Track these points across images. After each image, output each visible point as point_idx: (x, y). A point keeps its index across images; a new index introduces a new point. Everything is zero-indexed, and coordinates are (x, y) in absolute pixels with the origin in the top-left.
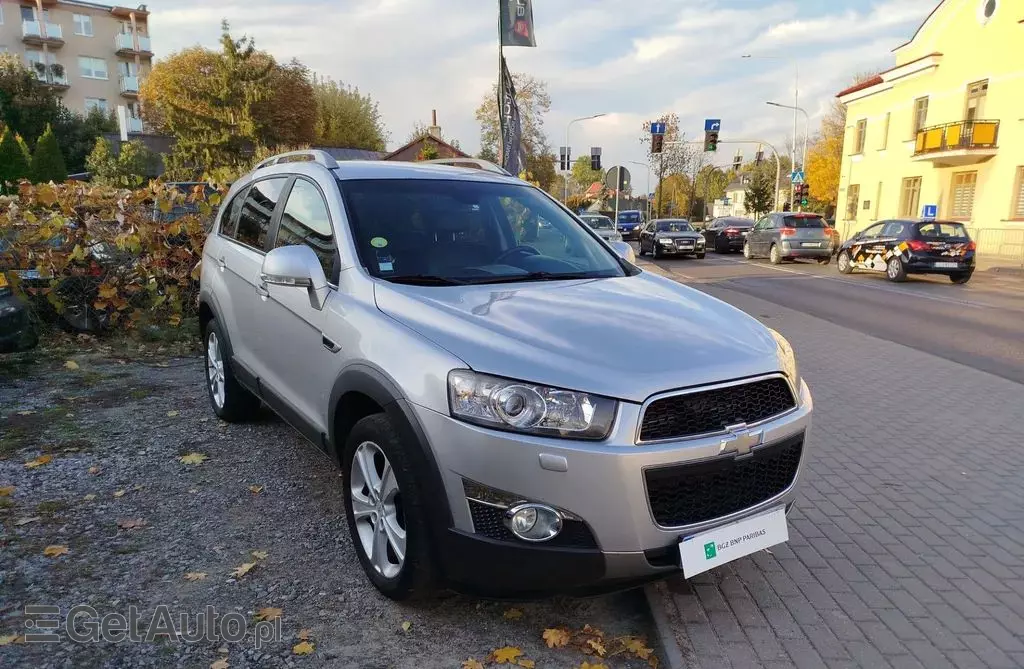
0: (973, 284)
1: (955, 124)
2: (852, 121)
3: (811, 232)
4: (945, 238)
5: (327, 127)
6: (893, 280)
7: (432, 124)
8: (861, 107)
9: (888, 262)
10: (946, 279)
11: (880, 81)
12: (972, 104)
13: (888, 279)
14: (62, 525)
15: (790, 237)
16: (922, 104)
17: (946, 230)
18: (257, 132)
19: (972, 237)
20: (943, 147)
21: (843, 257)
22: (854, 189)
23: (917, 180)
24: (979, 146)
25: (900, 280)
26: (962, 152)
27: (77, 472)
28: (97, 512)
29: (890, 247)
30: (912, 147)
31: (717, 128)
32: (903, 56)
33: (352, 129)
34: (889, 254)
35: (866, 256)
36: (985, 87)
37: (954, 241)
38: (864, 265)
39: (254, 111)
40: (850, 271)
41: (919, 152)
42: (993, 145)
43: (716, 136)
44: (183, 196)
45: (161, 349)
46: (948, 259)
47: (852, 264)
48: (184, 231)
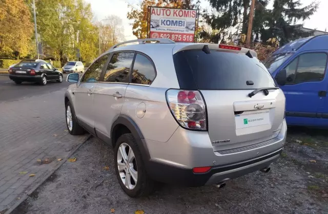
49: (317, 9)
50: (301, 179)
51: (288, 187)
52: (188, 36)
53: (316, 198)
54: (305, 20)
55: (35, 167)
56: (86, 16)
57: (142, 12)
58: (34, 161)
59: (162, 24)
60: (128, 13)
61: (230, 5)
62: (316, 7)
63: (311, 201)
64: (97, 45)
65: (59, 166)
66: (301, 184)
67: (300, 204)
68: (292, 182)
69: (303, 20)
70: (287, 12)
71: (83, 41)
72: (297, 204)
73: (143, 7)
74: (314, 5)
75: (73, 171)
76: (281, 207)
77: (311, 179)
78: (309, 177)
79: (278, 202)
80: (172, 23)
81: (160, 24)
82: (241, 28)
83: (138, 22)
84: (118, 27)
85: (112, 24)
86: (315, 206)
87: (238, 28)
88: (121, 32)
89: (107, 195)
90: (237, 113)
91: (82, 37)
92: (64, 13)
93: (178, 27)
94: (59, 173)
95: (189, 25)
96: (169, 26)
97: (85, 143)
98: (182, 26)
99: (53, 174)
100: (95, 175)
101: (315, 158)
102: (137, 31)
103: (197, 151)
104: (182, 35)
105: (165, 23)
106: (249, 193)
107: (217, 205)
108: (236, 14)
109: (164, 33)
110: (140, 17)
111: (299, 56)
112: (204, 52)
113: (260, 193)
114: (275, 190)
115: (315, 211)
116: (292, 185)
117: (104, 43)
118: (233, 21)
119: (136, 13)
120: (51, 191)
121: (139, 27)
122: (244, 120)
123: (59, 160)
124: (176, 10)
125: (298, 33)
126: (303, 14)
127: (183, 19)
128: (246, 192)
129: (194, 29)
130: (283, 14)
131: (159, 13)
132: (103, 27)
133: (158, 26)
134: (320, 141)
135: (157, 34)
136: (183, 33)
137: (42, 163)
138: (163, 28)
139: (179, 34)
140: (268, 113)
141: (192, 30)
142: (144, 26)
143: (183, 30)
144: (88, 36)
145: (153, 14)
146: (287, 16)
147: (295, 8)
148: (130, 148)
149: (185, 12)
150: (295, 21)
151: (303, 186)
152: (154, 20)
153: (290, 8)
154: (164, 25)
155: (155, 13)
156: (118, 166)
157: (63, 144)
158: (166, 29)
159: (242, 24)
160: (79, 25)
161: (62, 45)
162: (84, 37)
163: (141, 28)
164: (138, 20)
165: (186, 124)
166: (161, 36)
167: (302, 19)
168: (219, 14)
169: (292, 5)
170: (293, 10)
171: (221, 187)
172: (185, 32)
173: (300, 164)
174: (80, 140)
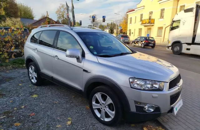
0: (155, 48)
1: (148, 19)
2: (129, 17)
3: (126, 38)
4: (150, 40)
5: (21, 13)
6: (142, 48)
7: (47, 14)
8: (131, 15)
9: (141, 44)
10: (151, 47)
11: (134, 10)
12: (150, 16)
13: (142, 47)
14: (13, 117)
15: (123, 39)
16: (142, 15)
17: (150, 39)
18: (6, 14)
19: (155, 40)
20: (145, 23)
21: (133, 43)
22: (130, 30)
23: (141, 29)
24: (151, 23)
25: (144, 48)
26: (149, 24)
27: (7, 102)
28: (20, 112)
29: (142, 42)
30: (140, 23)
31: (105, 18)
32: (138, 6)
33: (27, 14)
34: (142, 43)
35: (138, 43)
36: (152, 13)
37: (152, 41)
38: (137, 45)
39: (4, 9)
40: (134, 46)
41: (142, 24)
42: (154, 23)
43: (105, 19)
44: (7, 31)
45: (4, 68)
46: (151, 44)
47: (135, 44)
48: (8, 40)
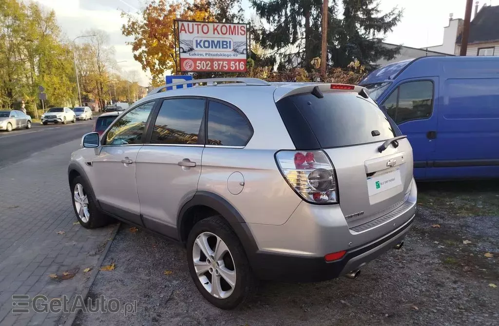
49: (401, 19)
50: (431, 252)
51: (419, 264)
52: (237, 63)
53: (457, 273)
54: (386, 33)
55: (51, 287)
56: (48, 32)
57: (146, 24)
58: (46, 279)
59: (197, 47)
60: (124, 27)
61: (286, 14)
62: (399, 15)
63: (453, 278)
64: (72, 79)
65: (92, 280)
66: (433, 258)
67: (441, 285)
68: (421, 257)
69: (385, 33)
70: (362, 22)
71: (47, 72)
72: (439, 285)
73: (146, 16)
74: (396, 12)
75: (119, 284)
76: (421, 291)
77: (442, 251)
78: (439, 247)
79: (416, 286)
80: (213, 44)
81: (194, 47)
82: (304, 46)
83: (141, 40)
84: (104, 47)
85: (93, 43)
86: (459, 283)
87: (299, 46)
88: (111, 56)
89: (187, 311)
90: (370, 175)
91: (45, 66)
92: (8, 27)
93: (221, 49)
94: (97, 290)
95: (239, 46)
96: (207, 49)
97: (115, 239)
98: (227, 47)
99: (89, 293)
100: (155, 286)
101: (436, 222)
102: (141, 54)
103: (328, 232)
104: (229, 61)
105: (202, 44)
106: (376, 280)
107: (343, 302)
108: (295, 27)
109: (201, 60)
110: (144, 32)
111: (398, 87)
112: (314, 96)
113: (390, 277)
114: (406, 271)
115: (461, 290)
116: (424, 262)
117: (83, 74)
118: (291, 36)
119: (135, 27)
120: (98, 319)
121: (143, 48)
122: (377, 183)
123: (87, 270)
124: (216, 25)
125: (380, 50)
126: (384, 25)
127: (228, 37)
128: (373, 279)
129: (245, 52)
130: (358, 25)
131: (191, 30)
132: (77, 48)
133: (191, 49)
134: (434, 198)
135: (191, 62)
136: (229, 58)
137: (60, 279)
138: (200, 53)
139: (223, 60)
140: (399, 170)
141: (242, 53)
142: (151, 45)
143: (229, 53)
144: (55, 63)
145: (183, 32)
146: (363, 27)
147: (373, 16)
148: (219, 239)
149: (230, 27)
150: (374, 35)
151: (436, 261)
152: (183, 41)
153: (365, 17)
154: (201, 47)
155: (185, 30)
156: (196, 268)
157: (80, 245)
158: (204, 53)
159: (304, 41)
160: (37, 46)
161: (10, 81)
162: (47, 66)
163: (146, 50)
164: (140, 37)
165: (311, 196)
166: (198, 64)
167: (382, 31)
168: (270, 27)
169: (368, 12)
170: (369, 19)
171: (355, 276)
172: (232, 57)
173: (423, 233)
174: (105, 236)
